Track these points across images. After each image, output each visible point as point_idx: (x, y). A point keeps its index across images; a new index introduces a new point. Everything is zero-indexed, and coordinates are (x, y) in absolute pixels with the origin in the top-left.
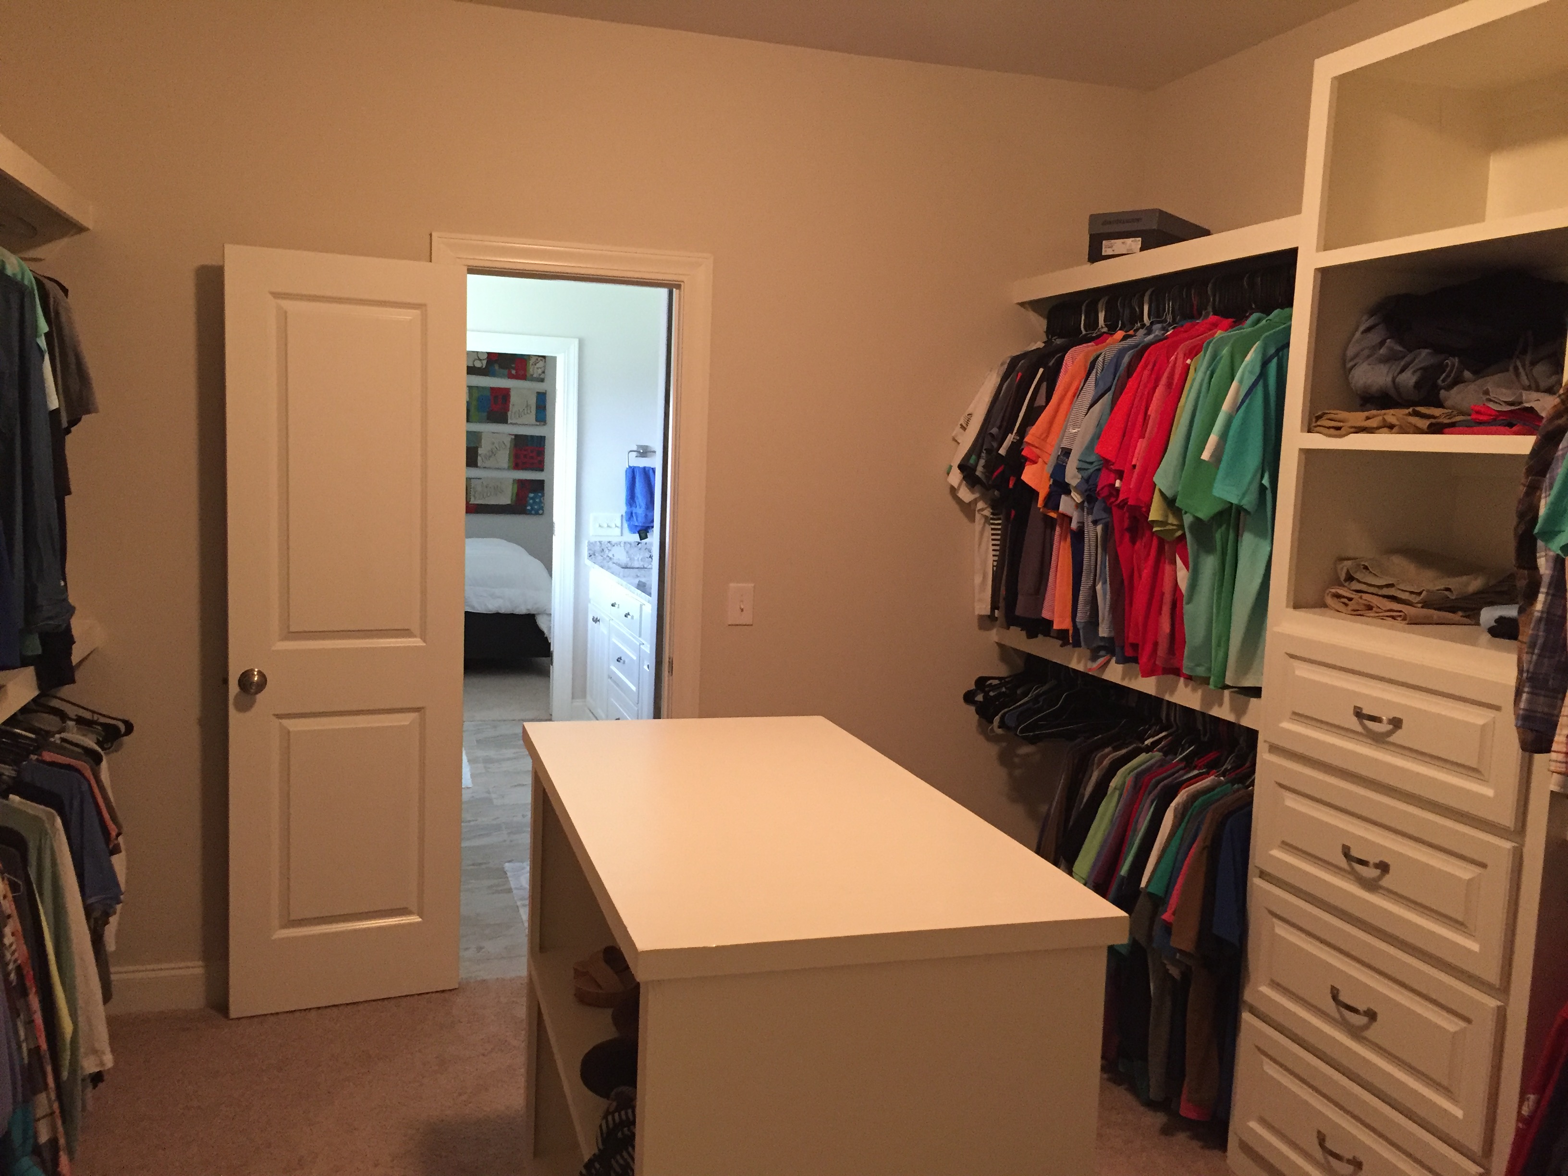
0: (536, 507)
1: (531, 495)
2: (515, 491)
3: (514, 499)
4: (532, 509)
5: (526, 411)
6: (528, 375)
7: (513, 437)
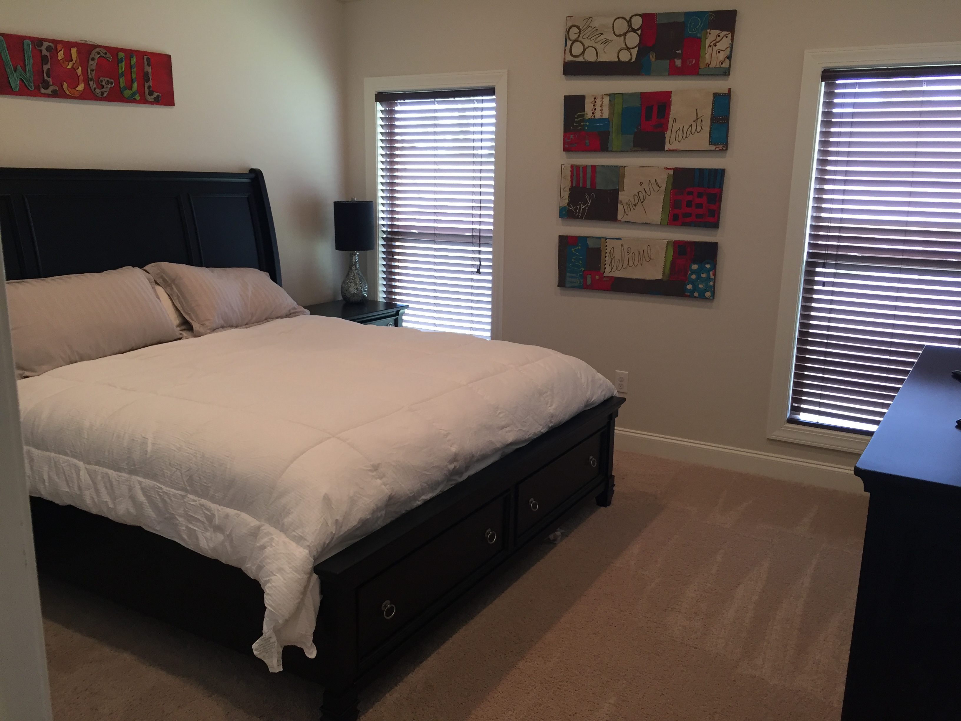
0: (701, 286)
1: (695, 267)
2: (670, 258)
3: (667, 271)
4: (695, 289)
5: (694, 128)
6: (702, 66)
7: (671, 172)
